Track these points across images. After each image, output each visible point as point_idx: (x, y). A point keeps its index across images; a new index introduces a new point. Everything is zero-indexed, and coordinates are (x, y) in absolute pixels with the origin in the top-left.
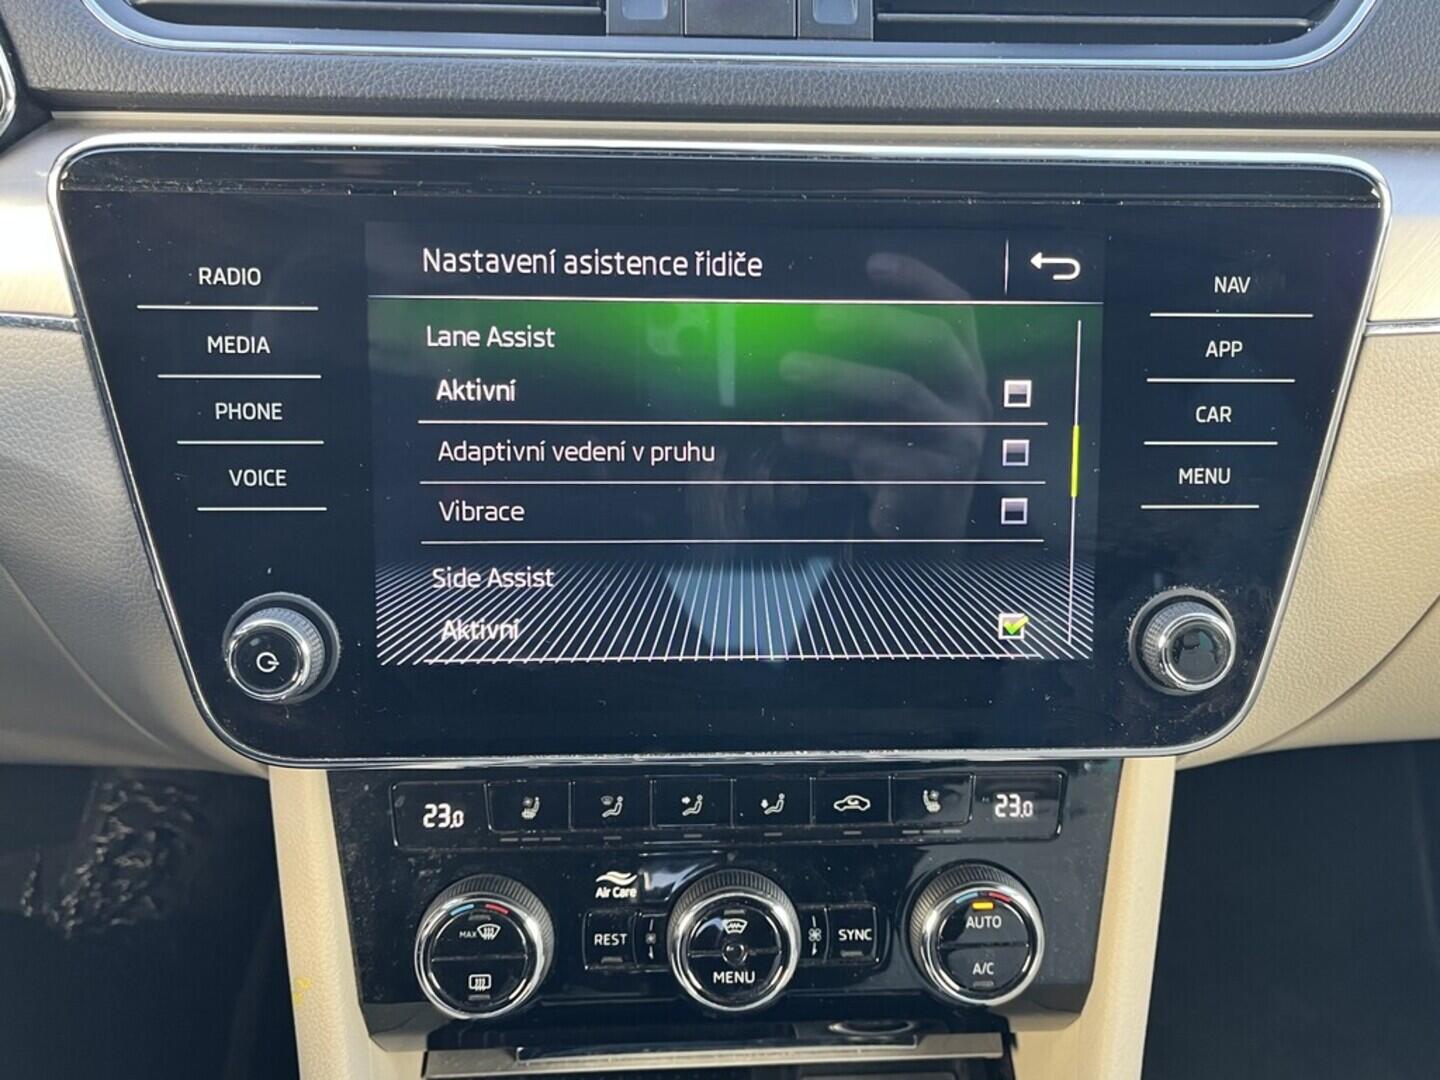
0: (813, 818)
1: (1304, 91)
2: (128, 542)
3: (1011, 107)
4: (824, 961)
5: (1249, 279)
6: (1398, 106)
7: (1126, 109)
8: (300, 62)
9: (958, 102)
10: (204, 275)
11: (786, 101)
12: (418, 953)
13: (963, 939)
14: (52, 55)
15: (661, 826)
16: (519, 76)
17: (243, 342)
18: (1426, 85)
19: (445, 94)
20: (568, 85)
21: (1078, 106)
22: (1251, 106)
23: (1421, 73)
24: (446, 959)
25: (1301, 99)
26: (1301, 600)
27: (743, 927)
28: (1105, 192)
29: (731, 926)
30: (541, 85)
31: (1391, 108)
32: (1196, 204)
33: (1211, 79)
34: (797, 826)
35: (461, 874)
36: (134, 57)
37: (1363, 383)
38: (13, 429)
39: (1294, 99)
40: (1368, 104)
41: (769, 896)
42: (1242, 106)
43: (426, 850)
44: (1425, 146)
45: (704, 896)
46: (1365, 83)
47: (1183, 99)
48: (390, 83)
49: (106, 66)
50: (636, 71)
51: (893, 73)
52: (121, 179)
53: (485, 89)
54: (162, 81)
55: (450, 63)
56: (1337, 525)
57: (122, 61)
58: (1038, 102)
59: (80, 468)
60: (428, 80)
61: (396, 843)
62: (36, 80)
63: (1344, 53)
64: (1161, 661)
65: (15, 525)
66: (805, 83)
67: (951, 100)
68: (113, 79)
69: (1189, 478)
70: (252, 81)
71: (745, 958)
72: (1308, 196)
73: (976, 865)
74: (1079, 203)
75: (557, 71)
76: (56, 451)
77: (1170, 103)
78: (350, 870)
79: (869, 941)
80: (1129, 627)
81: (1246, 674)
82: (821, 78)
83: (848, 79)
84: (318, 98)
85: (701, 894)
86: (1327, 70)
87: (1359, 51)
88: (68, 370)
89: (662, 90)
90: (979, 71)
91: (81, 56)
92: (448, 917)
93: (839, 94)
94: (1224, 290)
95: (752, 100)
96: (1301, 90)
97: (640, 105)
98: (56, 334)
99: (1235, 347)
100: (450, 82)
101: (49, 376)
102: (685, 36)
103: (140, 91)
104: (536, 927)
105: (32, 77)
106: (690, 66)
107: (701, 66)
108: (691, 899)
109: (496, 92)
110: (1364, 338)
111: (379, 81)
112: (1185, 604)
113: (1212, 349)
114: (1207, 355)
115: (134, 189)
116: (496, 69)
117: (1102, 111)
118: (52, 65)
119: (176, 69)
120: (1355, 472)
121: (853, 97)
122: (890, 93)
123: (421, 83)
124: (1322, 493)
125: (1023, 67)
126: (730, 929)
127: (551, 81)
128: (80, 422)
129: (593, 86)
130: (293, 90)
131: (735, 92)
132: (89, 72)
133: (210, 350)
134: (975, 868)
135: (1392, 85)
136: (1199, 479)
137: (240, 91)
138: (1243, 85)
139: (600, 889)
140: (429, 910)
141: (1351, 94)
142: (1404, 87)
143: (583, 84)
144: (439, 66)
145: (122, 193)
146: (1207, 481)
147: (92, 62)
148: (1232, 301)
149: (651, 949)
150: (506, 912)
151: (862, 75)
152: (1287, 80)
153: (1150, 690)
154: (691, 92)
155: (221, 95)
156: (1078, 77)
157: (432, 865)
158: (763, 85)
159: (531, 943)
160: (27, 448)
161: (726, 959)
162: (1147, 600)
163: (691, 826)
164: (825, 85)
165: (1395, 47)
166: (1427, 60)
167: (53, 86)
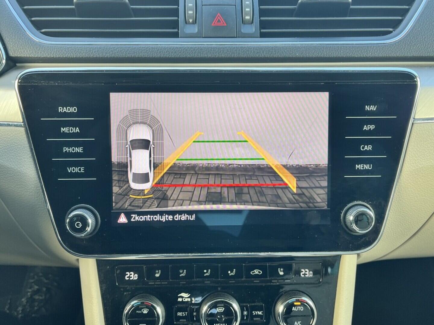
0: (244, 277)
1: (392, 50)
2: (37, 190)
3: (302, 56)
4: (248, 321)
5: (376, 106)
6: (421, 54)
7: (337, 56)
8: (89, 47)
9: (285, 55)
10: (60, 109)
11: (233, 56)
12: (124, 318)
13: (292, 314)
14: (16, 47)
15: (197, 279)
16: (153, 50)
17: (72, 129)
18: (430, 47)
19: (131, 56)
20: (168, 53)
21: (322, 56)
22: (376, 55)
23: (428, 44)
24: (132, 319)
25: (391, 52)
26: (395, 206)
27: (223, 310)
28: (331, 80)
29: (219, 309)
30: (160, 53)
31: (419, 54)
32: (359, 83)
33: (363, 47)
34: (239, 279)
35: (137, 294)
36: (40, 47)
37: (413, 138)
38: (5, 156)
39: (389, 52)
40: (412, 53)
41: (231, 300)
42: (373, 54)
43: (126, 286)
44: (430, 66)
45: (211, 300)
46: (411, 47)
47: (354, 53)
48: (115, 53)
49: (32, 49)
50: (188, 48)
51: (266, 47)
52: (37, 81)
53: (143, 54)
54: (48, 54)
55: (133, 47)
56: (406, 182)
57: (37, 48)
58: (310, 55)
59: (24, 168)
60: (126, 52)
61: (117, 284)
62: (12, 54)
63: (404, 38)
64: (352, 224)
65: (4, 186)
66: (239, 50)
67: (283, 55)
68: (34, 53)
69: (359, 168)
70: (75, 53)
71: (224, 319)
72: (394, 80)
73: (295, 291)
74: (323, 84)
75: (165, 48)
76: (17, 163)
77: (351, 54)
78: (103, 292)
79: (262, 315)
80: (341, 214)
81: (378, 228)
82: (244, 49)
83: (252, 49)
84: (94, 57)
85: (210, 300)
86: (399, 44)
87: (409, 37)
88: (20, 138)
89: (196, 53)
90: (292, 45)
91: (25, 46)
92: (133, 306)
93: (249, 53)
94: (368, 110)
95: (223, 56)
96: (391, 49)
97: (189, 58)
98: (17, 128)
99: (372, 127)
100: (133, 53)
101: (15, 140)
102: (203, 37)
103: (42, 57)
104: (160, 310)
105: (10, 53)
106: (205, 46)
107: (207, 46)
108: (207, 301)
109: (147, 55)
110: (413, 124)
111: (112, 52)
112: (359, 206)
113: (365, 128)
114: (364, 130)
115: (40, 84)
116: (147, 48)
117: (330, 57)
118: (16, 49)
119: (53, 50)
120: (411, 165)
121: (254, 54)
122: (265, 53)
123: (124, 53)
124: (401, 172)
125: (305, 44)
126: (219, 310)
127: (163, 51)
128: (24, 154)
129: (175, 52)
130: (87, 55)
131: (218, 53)
132: (27, 51)
133: (62, 132)
134: (295, 292)
135: (419, 48)
136: (362, 168)
137: (71, 56)
138: (373, 48)
139: (179, 299)
140: (127, 305)
141: (407, 50)
142: (423, 48)
143: (173, 52)
144: (129, 48)
145: (37, 85)
146: (365, 169)
147: (28, 48)
148: (371, 113)
149: (195, 317)
150: (150, 305)
151: (256, 48)
152: (387, 47)
153: (348, 233)
154: (205, 54)
155: (66, 57)
156: (322, 47)
157: (128, 291)
158: (226, 51)
159: (158, 315)
160: (9, 162)
161: (218, 320)
162: (347, 206)
163: (207, 279)
164: (245, 51)
165: (420, 36)
166: (430, 40)
167: (16, 56)
